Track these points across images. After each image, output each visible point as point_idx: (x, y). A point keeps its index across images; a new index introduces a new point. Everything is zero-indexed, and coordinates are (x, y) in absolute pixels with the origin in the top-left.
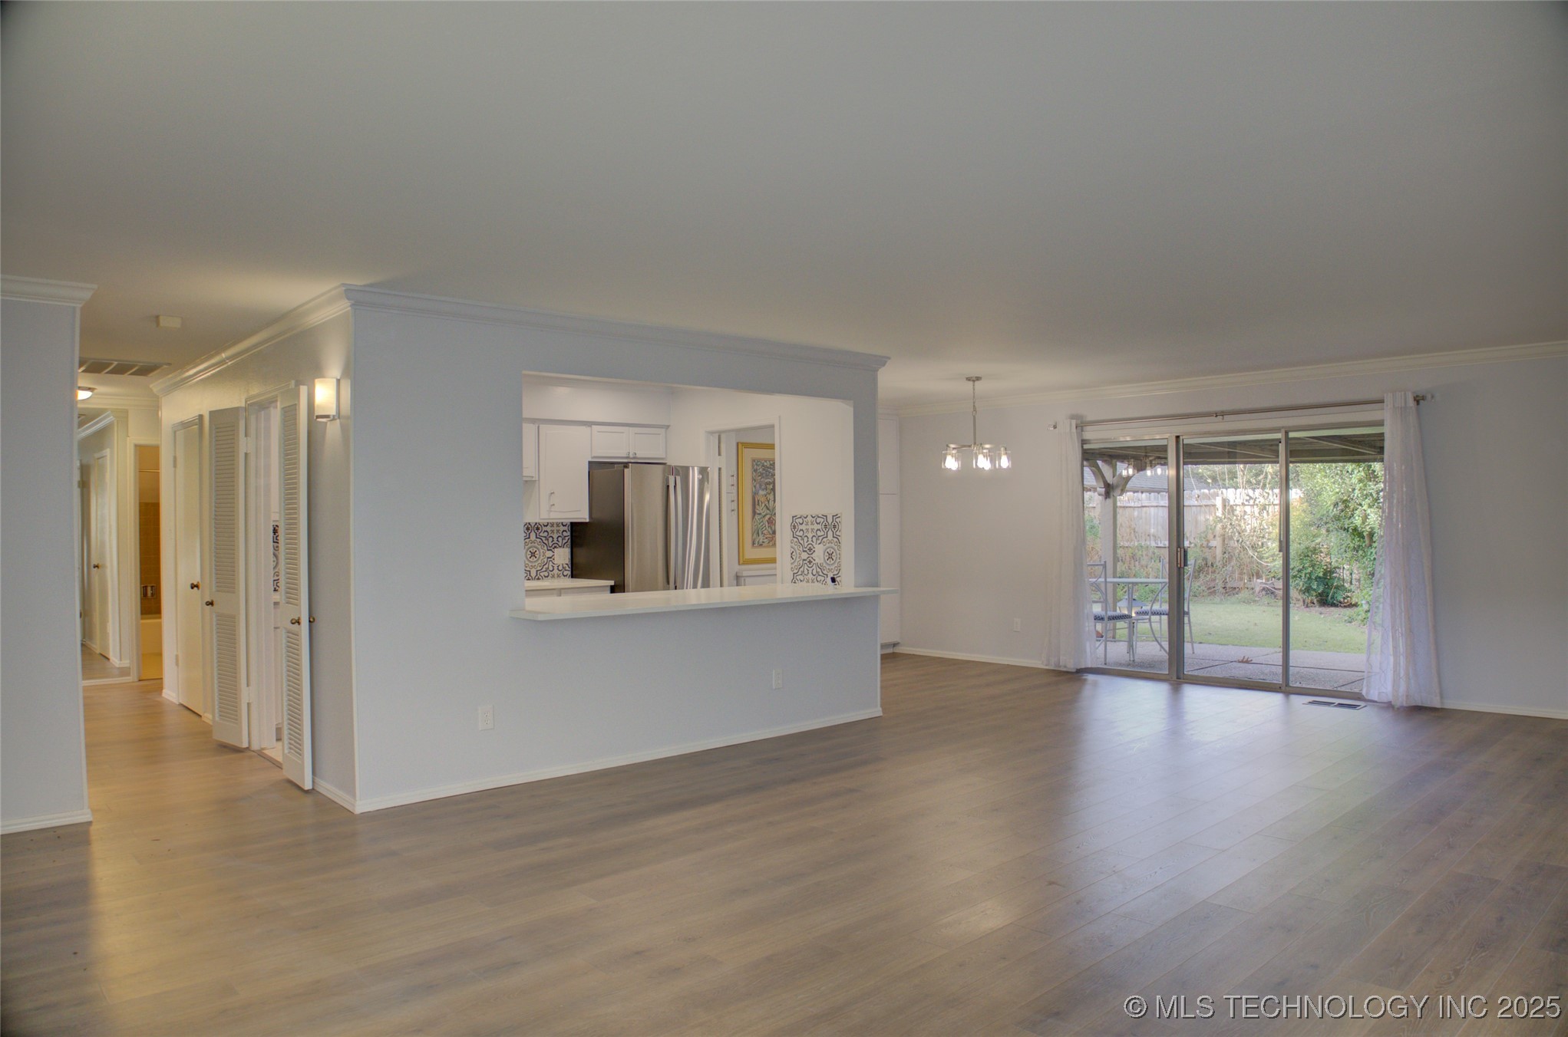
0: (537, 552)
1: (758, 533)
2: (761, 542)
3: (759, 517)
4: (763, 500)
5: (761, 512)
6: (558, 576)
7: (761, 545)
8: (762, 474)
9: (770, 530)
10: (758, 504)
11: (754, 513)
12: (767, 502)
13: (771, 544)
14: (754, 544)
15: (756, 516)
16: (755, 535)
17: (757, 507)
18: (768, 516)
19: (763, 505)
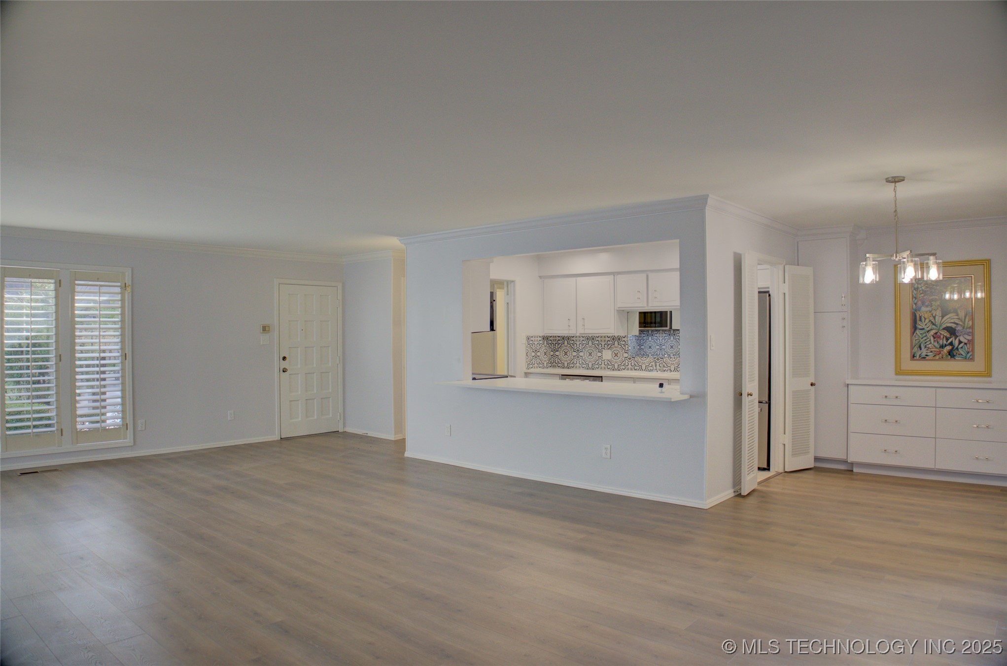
1: (920, 348)
2: (923, 355)
3: (922, 332)
4: (926, 316)
5: (924, 327)
7: (924, 358)
8: (925, 291)
9: (936, 344)
10: (920, 320)
11: (914, 328)
12: (932, 318)
13: (937, 357)
14: (913, 357)
15: (917, 332)
16: (915, 349)
17: (918, 322)
18: (934, 331)
19: (927, 321)
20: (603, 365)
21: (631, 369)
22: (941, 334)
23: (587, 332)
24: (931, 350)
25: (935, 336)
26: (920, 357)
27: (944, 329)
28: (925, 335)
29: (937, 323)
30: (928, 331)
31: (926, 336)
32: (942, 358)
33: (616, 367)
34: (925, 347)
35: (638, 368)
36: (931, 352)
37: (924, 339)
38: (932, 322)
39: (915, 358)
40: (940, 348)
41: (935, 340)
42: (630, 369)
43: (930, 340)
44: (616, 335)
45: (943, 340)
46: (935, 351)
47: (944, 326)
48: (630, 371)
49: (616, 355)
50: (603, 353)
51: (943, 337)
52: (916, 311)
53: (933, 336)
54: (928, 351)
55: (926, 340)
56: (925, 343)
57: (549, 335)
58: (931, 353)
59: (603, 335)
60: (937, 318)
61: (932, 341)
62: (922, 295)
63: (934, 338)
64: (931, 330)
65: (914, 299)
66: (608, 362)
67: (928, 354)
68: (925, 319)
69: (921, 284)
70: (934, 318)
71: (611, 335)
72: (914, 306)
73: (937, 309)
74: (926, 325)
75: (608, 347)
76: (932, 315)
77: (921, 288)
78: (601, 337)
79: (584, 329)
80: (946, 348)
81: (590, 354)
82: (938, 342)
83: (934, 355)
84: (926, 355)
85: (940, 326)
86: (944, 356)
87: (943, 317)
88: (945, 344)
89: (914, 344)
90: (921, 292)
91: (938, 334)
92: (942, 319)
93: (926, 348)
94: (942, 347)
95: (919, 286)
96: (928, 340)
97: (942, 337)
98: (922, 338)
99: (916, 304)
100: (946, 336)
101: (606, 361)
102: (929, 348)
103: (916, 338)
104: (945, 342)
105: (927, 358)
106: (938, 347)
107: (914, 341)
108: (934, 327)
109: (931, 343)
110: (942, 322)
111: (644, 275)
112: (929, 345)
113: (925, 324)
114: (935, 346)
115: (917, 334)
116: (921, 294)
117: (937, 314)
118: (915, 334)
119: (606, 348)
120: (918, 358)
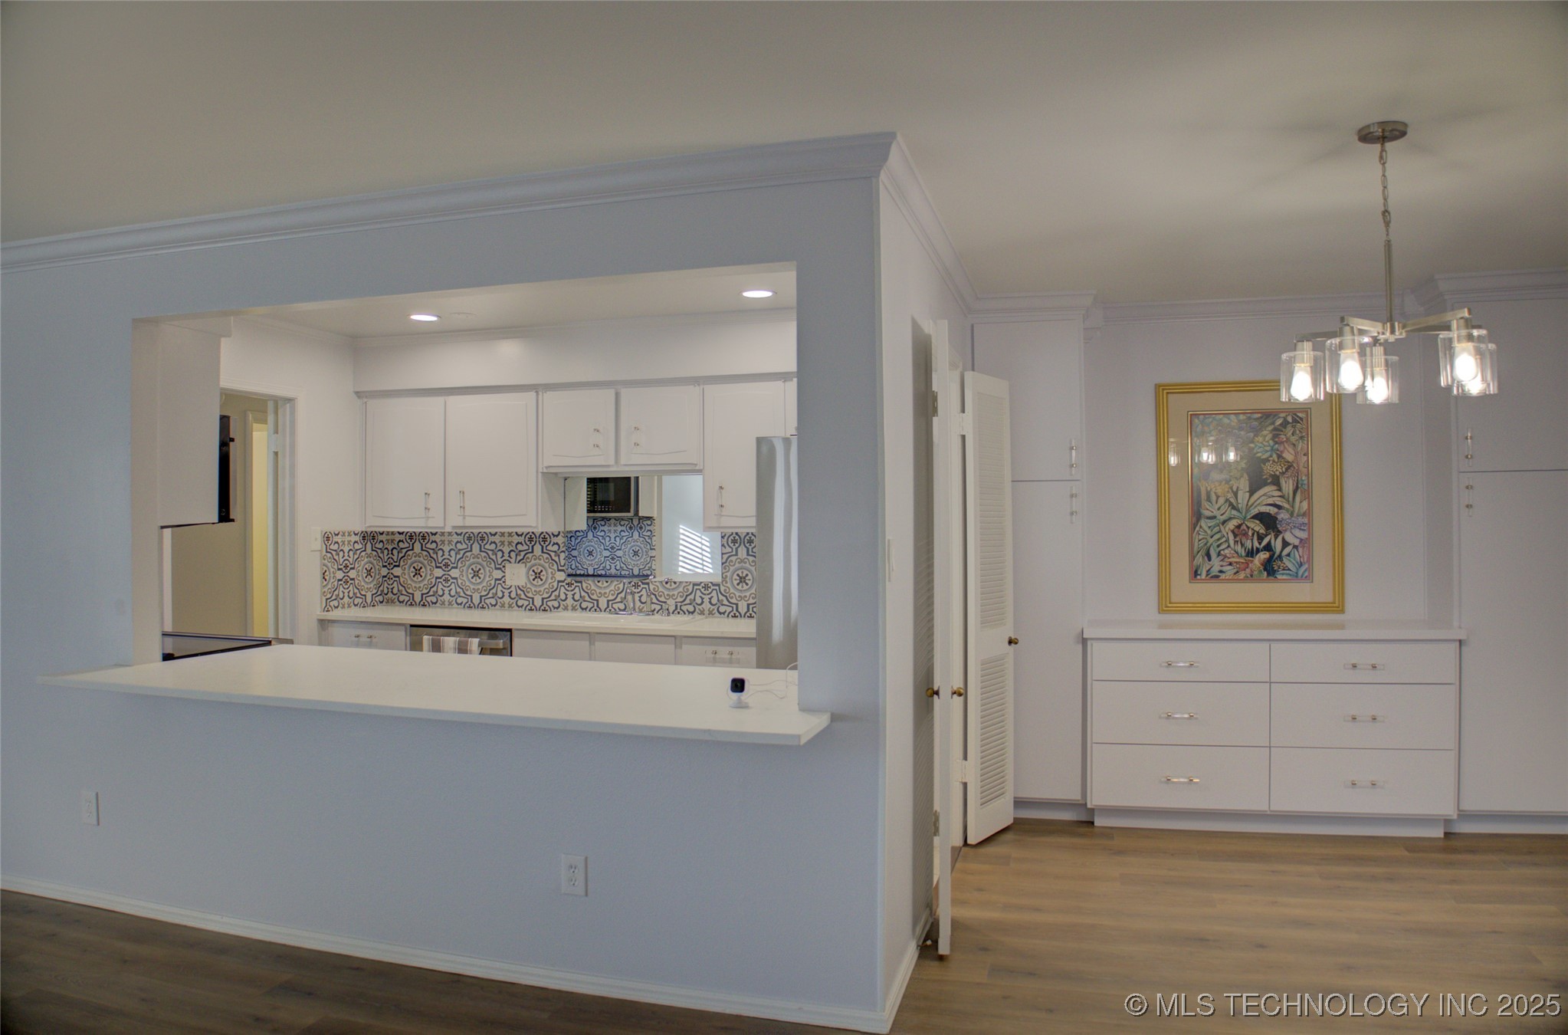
1: (1208, 556)
2: (1215, 571)
3: (1212, 523)
4: (1219, 491)
5: (1215, 513)
7: (1217, 577)
9: (1239, 548)
10: (1209, 499)
11: (1197, 515)
12: (1230, 496)
13: (1242, 575)
14: (1195, 573)
15: (1203, 523)
16: (1199, 559)
17: (1205, 504)
18: (1235, 522)
19: (1221, 500)
20: (506, 599)
21: (574, 609)
22: (1248, 528)
23: (470, 522)
24: (1230, 560)
25: (1238, 532)
26: (1207, 575)
27: (1255, 517)
28: (1216, 529)
29: (1240, 506)
30: (1224, 523)
31: (1220, 531)
32: (1252, 576)
33: (538, 602)
34: (1219, 554)
35: (591, 605)
36: (1230, 564)
37: (1217, 536)
38: (1231, 504)
39: (1199, 577)
40: (1247, 556)
41: (1237, 539)
42: (570, 608)
43: (1227, 541)
44: (538, 531)
45: (1252, 540)
46: (1236, 562)
47: (1255, 511)
48: (569, 614)
49: (538, 576)
50: (507, 570)
51: (1253, 535)
52: (1198, 478)
53: (1233, 532)
54: (1224, 564)
55: (1219, 540)
56: (1218, 546)
57: (378, 530)
58: (1230, 567)
59: (506, 530)
60: (1240, 494)
61: (1232, 543)
63: (1235, 536)
64: (1230, 519)
66: (519, 592)
67: (1224, 569)
68: (1218, 497)
70: (1236, 494)
71: (525, 530)
73: (1242, 476)
74: (1219, 509)
75: (519, 558)
76: (1231, 488)
78: (503, 534)
79: (464, 517)
80: (1259, 555)
81: (476, 574)
82: (1242, 545)
83: (1235, 571)
84: (1221, 572)
85: (1247, 511)
86: (1256, 573)
87: (1252, 492)
88: (1257, 548)
89: (1196, 549)
91: (1244, 527)
92: (1250, 497)
93: (1221, 558)
94: (1251, 553)
96: (1224, 539)
97: (1250, 533)
98: (1212, 537)
100: (1258, 533)
101: (513, 589)
102: (1225, 556)
103: (1201, 537)
104: (1256, 544)
105: (1223, 576)
106: (1243, 554)
107: (1197, 540)
108: (1234, 512)
109: (1229, 546)
110: (1250, 504)
112: (1226, 551)
113: (1217, 507)
114: (1237, 553)
115: (1201, 527)
117: (1241, 487)
118: (1197, 528)
119: (513, 560)
120: (1204, 576)
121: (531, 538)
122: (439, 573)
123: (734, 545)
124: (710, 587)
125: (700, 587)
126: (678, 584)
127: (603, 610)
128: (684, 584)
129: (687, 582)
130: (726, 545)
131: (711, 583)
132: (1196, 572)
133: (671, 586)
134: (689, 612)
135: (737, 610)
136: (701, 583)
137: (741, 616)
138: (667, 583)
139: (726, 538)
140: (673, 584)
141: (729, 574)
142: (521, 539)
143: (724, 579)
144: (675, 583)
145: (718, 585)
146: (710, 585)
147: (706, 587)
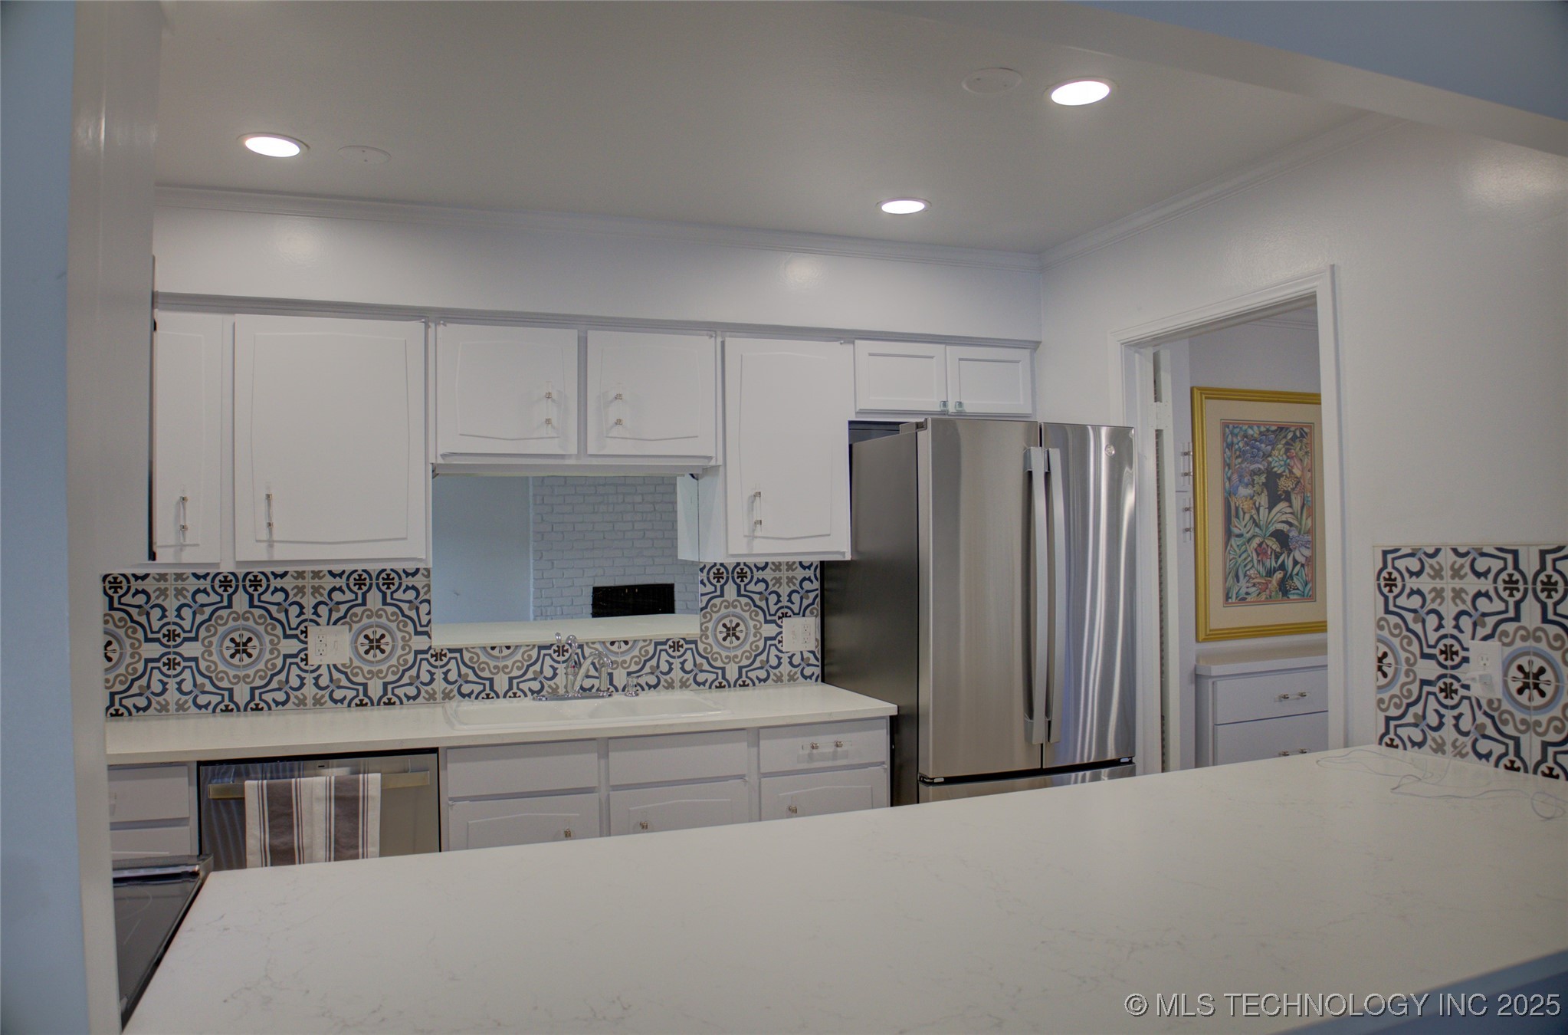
0: (742, 627)
1: (1237, 576)
3: (1240, 541)
4: (1246, 507)
5: (1244, 531)
6: (792, 678)
7: (1244, 599)
8: (1245, 451)
10: (1237, 517)
11: (1228, 534)
12: (1254, 512)
13: (1263, 597)
14: (1227, 597)
15: (1234, 542)
16: (1230, 579)
17: (1234, 520)
18: (1257, 540)
19: (1247, 517)
22: (1268, 546)
24: (1255, 581)
25: (1260, 550)
26: (1237, 598)
27: (1273, 535)
28: (1243, 548)
29: (1261, 523)
30: (1249, 540)
31: (1246, 551)
32: (1270, 596)
34: (1245, 575)
35: (478, 688)
36: (1254, 585)
37: (1243, 556)
38: (1254, 521)
39: (1230, 600)
40: (1266, 576)
41: (1260, 558)
43: (1252, 561)
45: (1271, 559)
46: (1258, 583)
47: (1272, 529)
49: (375, 644)
50: (311, 639)
51: (1271, 553)
52: (1230, 494)
53: (1256, 550)
54: (1250, 585)
55: (1245, 559)
56: (1245, 566)
58: (1254, 589)
59: (308, 568)
60: (1261, 509)
61: (1255, 561)
62: (1239, 460)
63: (1258, 555)
64: (1254, 537)
65: (1227, 468)
66: (336, 675)
67: (1249, 590)
68: (1244, 513)
69: (1236, 435)
70: (1258, 510)
72: (1227, 484)
73: (1262, 492)
74: (1245, 526)
76: (1254, 504)
77: (1238, 444)
78: (300, 575)
80: (1275, 575)
82: (1263, 564)
83: (1258, 592)
84: (1247, 594)
85: (1267, 528)
86: (1273, 593)
87: (1270, 509)
88: (1274, 568)
89: (1227, 573)
90: (1238, 453)
91: (1264, 546)
92: (1270, 512)
93: (1247, 578)
94: (1270, 573)
95: (1235, 441)
96: (1249, 559)
97: (1269, 552)
98: (1240, 557)
99: (1229, 479)
100: (1275, 551)
102: (1250, 577)
103: (1231, 557)
104: (1273, 563)
105: (1249, 598)
106: (1264, 574)
107: (1228, 561)
108: (1257, 530)
109: (1253, 566)
110: (1269, 521)
111: (570, 336)
112: (1252, 572)
113: (1244, 524)
114: (1259, 573)
115: (1231, 546)
116: (1237, 457)
117: (1263, 503)
118: (1229, 548)
119: (323, 620)
120: (1234, 601)
121: (361, 580)
122: (153, 650)
123: (718, 581)
124: (682, 646)
125: (667, 647)
126: (630, 644)
127: (501, 694)
128: (641, 644)
129: (645, 641)
130: (706, 581)
131: (684, 639)
132: (1227, 594)
133: (619, 647)
134: (650, 687)
135: (724, 677)
136: (668, 640)
137: (729, 686)
138: (612, 643)
139: (705, 571)
140: (622, 644)
141: (710, 625)
142: (340, 582)
143: (704, 633)
144: (626, 643)
145: (695, 642)
146: (682, 642)
147: (676, 646)
